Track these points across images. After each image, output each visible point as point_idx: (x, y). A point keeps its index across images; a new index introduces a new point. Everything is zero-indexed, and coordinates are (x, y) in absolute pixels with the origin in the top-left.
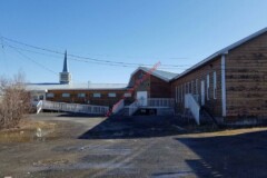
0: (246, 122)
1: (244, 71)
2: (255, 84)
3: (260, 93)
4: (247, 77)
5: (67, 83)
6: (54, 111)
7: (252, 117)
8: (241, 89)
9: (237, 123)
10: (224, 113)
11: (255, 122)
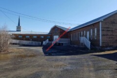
0: (108, 48)
1: (108, 28)
2: (111, 33)
3: (114, 37)
4: (109, 30)
5: (20, 31)
6: (16, 44)
7: (111, 46)
8: (107, 35)
9: (106, 49)
10: (101, 45)
11: (112, 48)
